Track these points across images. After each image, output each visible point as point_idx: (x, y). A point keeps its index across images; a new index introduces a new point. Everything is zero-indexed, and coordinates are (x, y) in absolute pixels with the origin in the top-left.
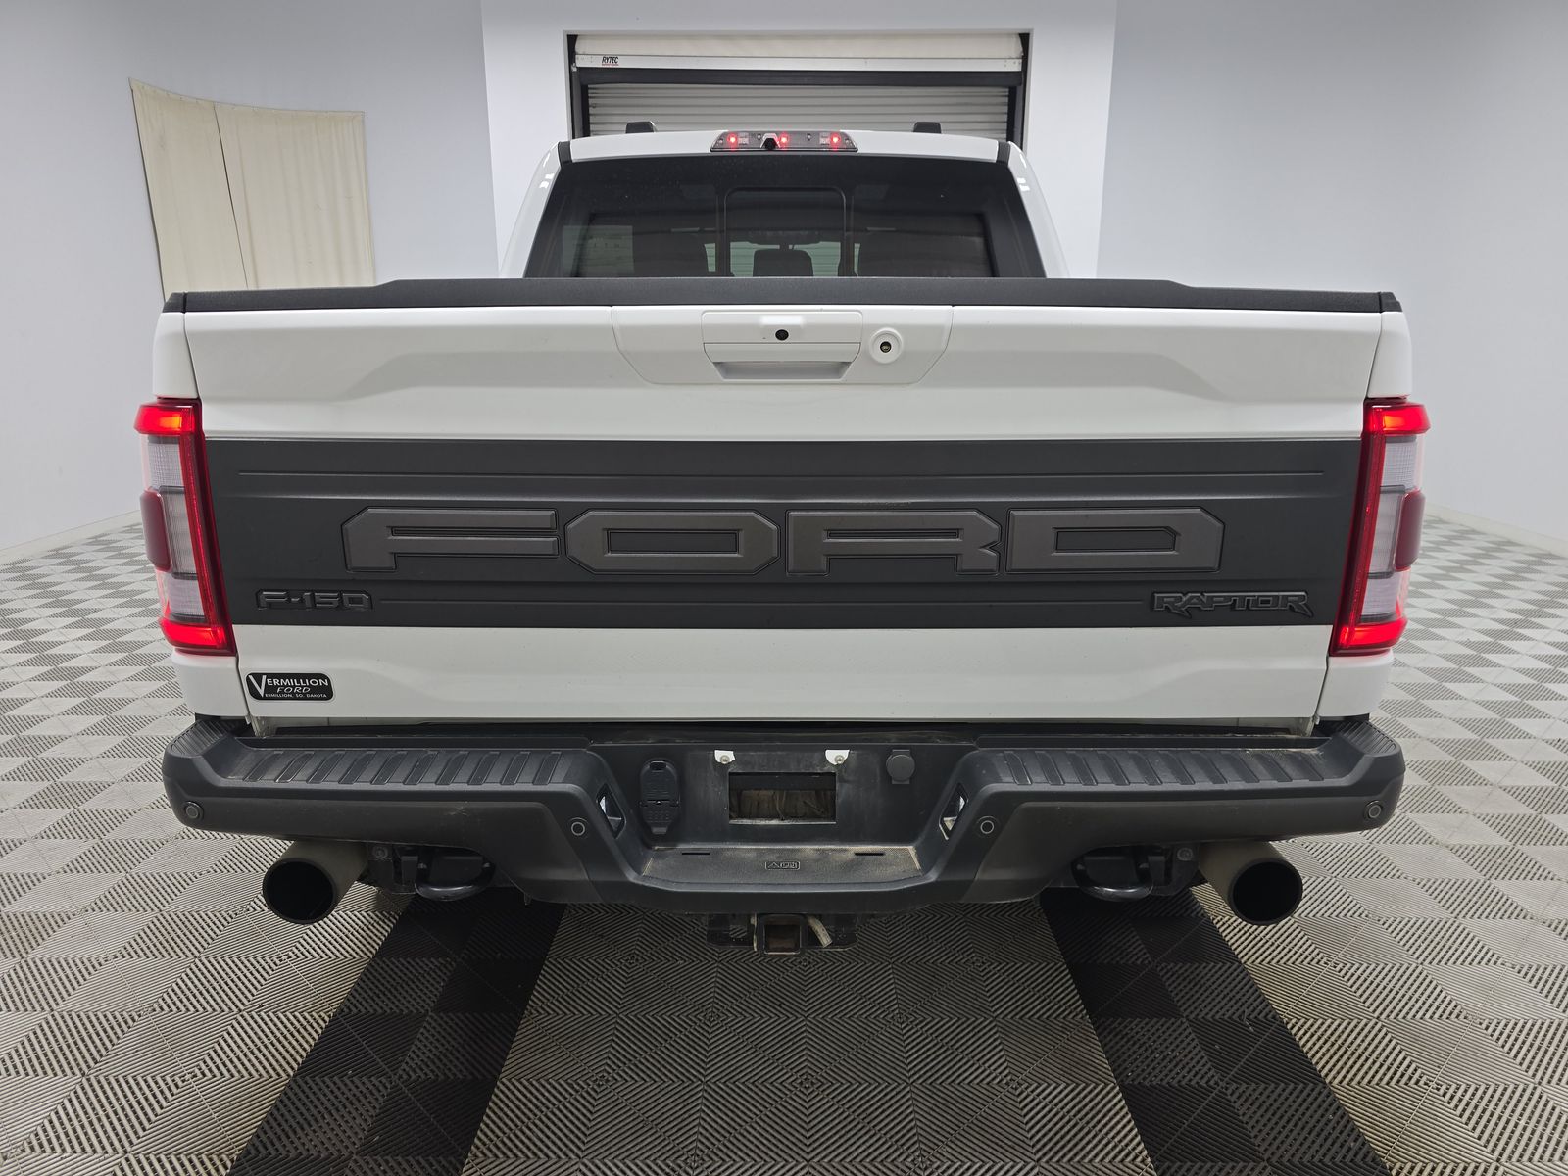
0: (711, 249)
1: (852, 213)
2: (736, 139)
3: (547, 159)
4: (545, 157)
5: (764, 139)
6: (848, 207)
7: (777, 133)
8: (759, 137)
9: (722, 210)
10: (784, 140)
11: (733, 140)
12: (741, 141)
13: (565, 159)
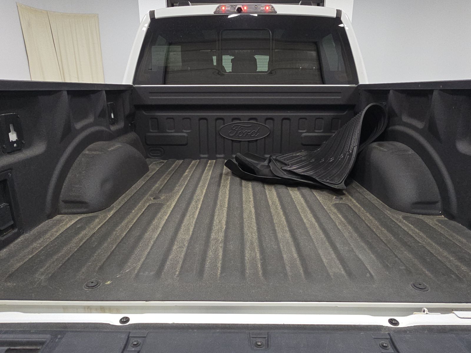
0: (215, 58)
1: (274, 42)
2: (225, 8)
3: (145, 18)
4: (144, 16)
5: (237, 8)
6: (273, 40)
7: (242, 5)
8: (235, 7)
9: (219, 40)
10: (245, 8)
11: (223, 8)
12: (227, 9)
13: (153, 17)
